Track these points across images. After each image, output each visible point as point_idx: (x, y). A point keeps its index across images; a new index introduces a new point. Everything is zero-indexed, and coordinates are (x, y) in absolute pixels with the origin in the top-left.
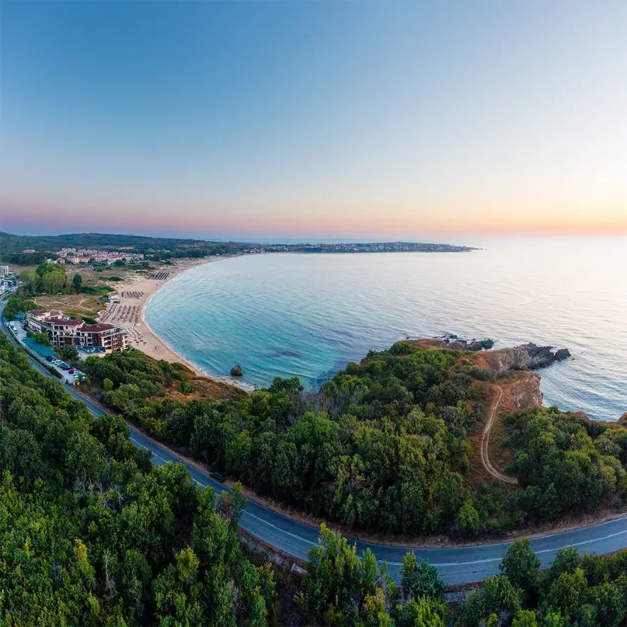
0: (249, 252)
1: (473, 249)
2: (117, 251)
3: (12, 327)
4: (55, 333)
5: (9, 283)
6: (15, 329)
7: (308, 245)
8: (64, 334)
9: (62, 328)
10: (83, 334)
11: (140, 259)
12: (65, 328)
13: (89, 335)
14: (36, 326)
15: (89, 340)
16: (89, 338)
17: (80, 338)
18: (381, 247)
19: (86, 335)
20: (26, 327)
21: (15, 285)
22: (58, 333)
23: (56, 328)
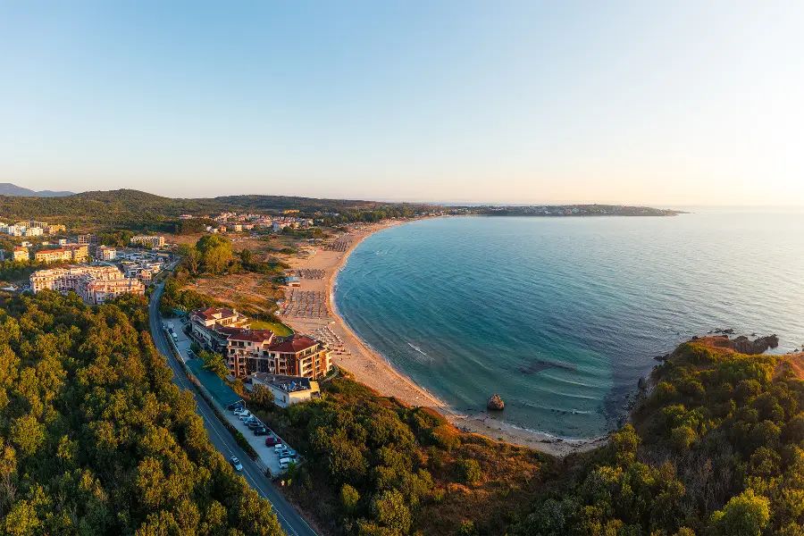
0: (427, 215)
1: (680, 212)
2: (282, 215)
3: (171, 331)
4: (233, 351)
5: (165, 258)
6: (175, 335)
7: (492, 207)
8: (245, 353)
9: (242, 345)
10: (273, 355)
11: (310, 225)
12: (246, 344)
13: (282, 356)
14: (204, 333)
15: (282, 364)
16: (282, 361)
17: (269, 360)
18: (576, 210)
19: (278, 356)
20: (188, 331)
21: (171, 261)
22: (237, 352)
23: (234, 343)
